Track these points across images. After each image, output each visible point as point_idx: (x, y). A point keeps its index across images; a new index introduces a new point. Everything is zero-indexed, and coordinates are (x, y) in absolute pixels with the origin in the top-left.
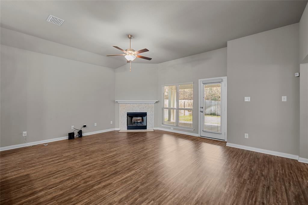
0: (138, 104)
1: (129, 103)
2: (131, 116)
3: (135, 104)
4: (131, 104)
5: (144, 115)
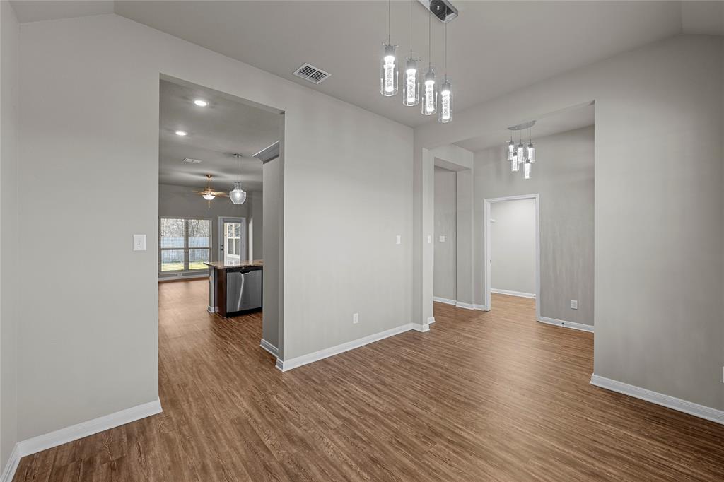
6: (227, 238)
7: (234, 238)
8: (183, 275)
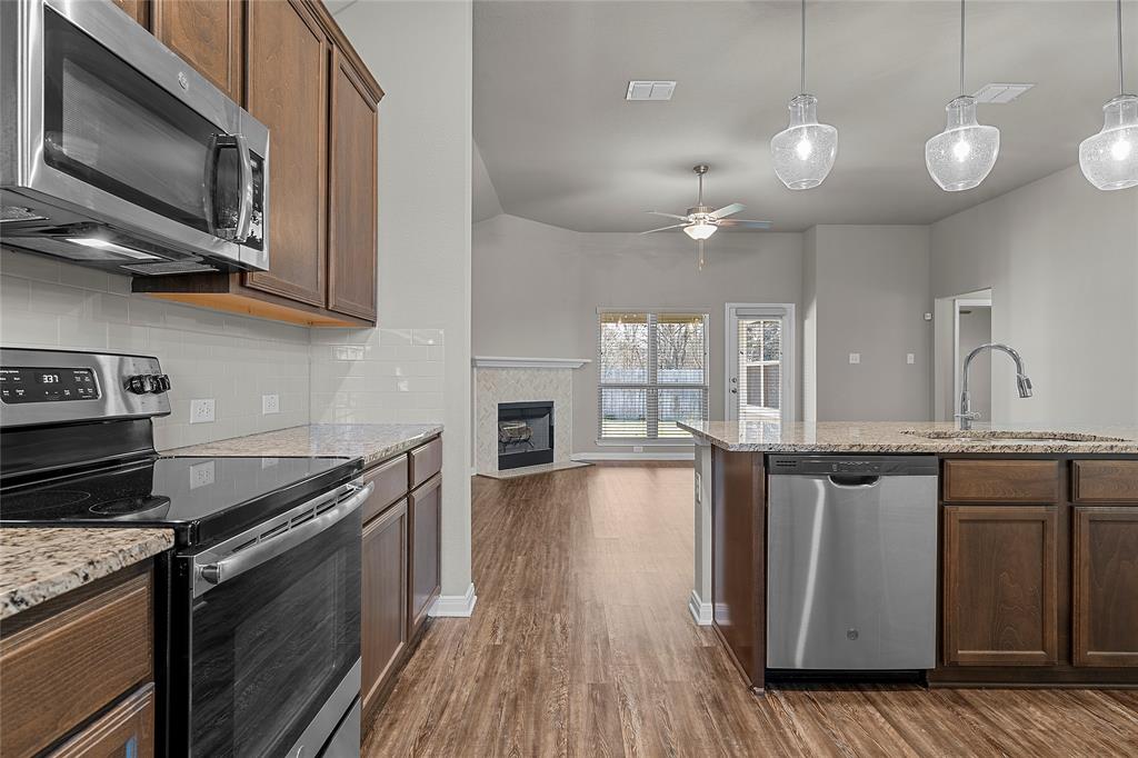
0: (529, 372)
1: (503, 368)
2: (508, 413)
3: (522, 372)
4: (511, 373)
5: (545, 409)
6: (745, 363)
7: (762, 363)
8: (647, 450)
